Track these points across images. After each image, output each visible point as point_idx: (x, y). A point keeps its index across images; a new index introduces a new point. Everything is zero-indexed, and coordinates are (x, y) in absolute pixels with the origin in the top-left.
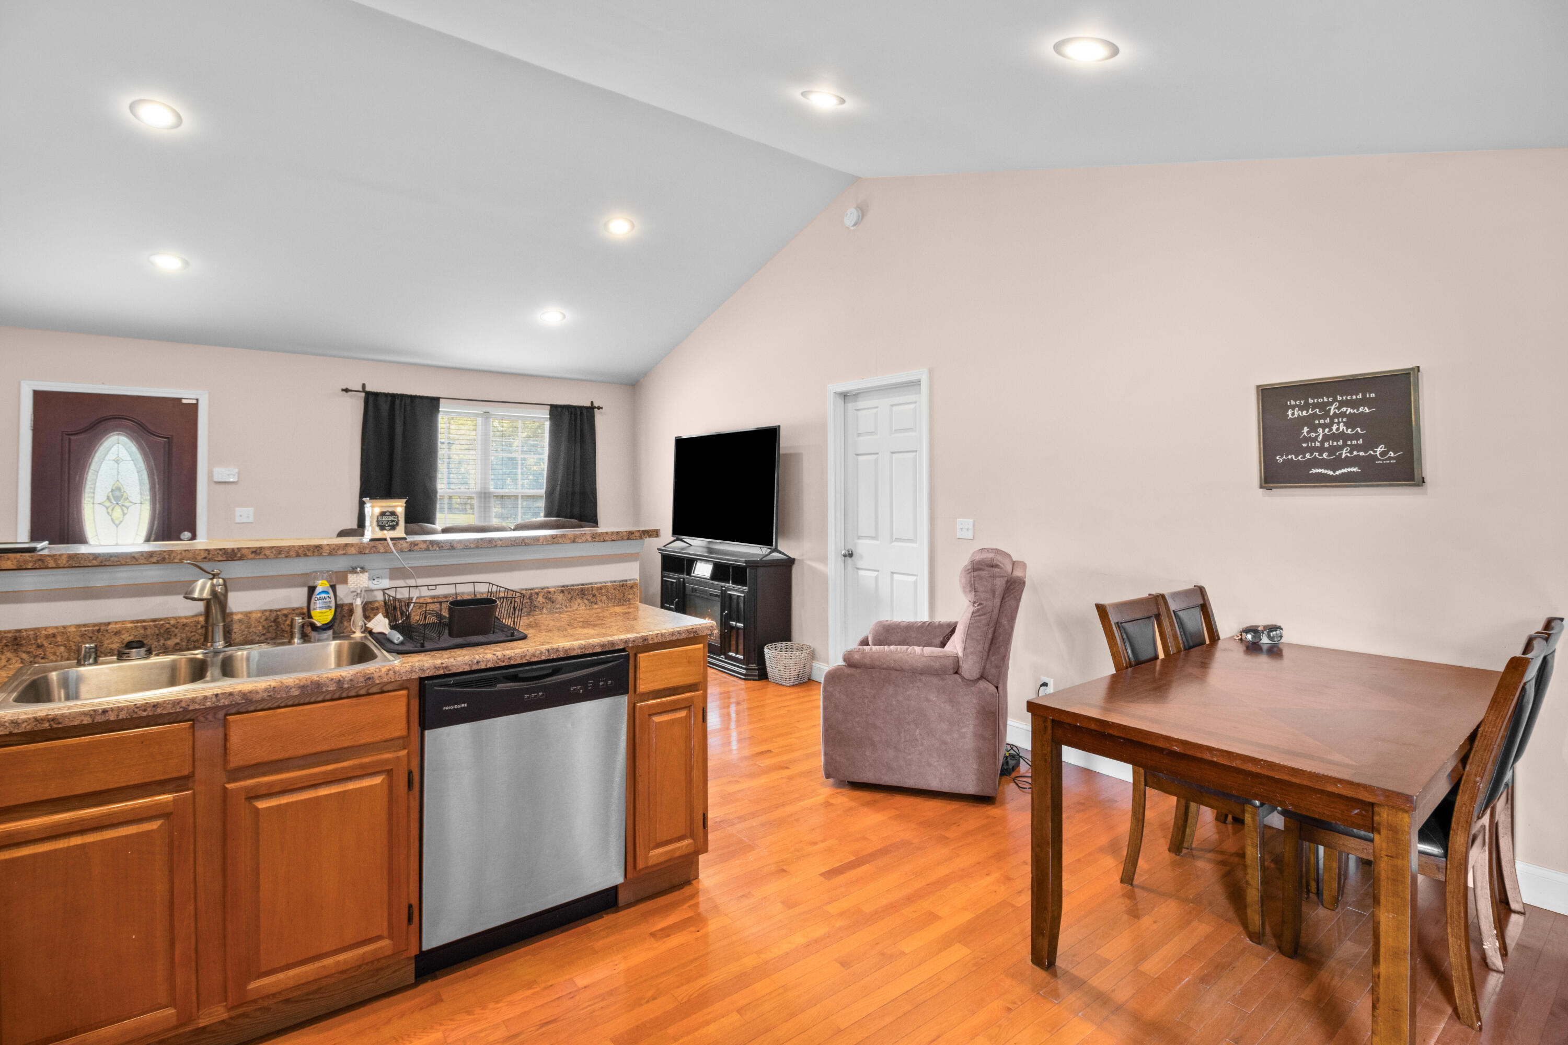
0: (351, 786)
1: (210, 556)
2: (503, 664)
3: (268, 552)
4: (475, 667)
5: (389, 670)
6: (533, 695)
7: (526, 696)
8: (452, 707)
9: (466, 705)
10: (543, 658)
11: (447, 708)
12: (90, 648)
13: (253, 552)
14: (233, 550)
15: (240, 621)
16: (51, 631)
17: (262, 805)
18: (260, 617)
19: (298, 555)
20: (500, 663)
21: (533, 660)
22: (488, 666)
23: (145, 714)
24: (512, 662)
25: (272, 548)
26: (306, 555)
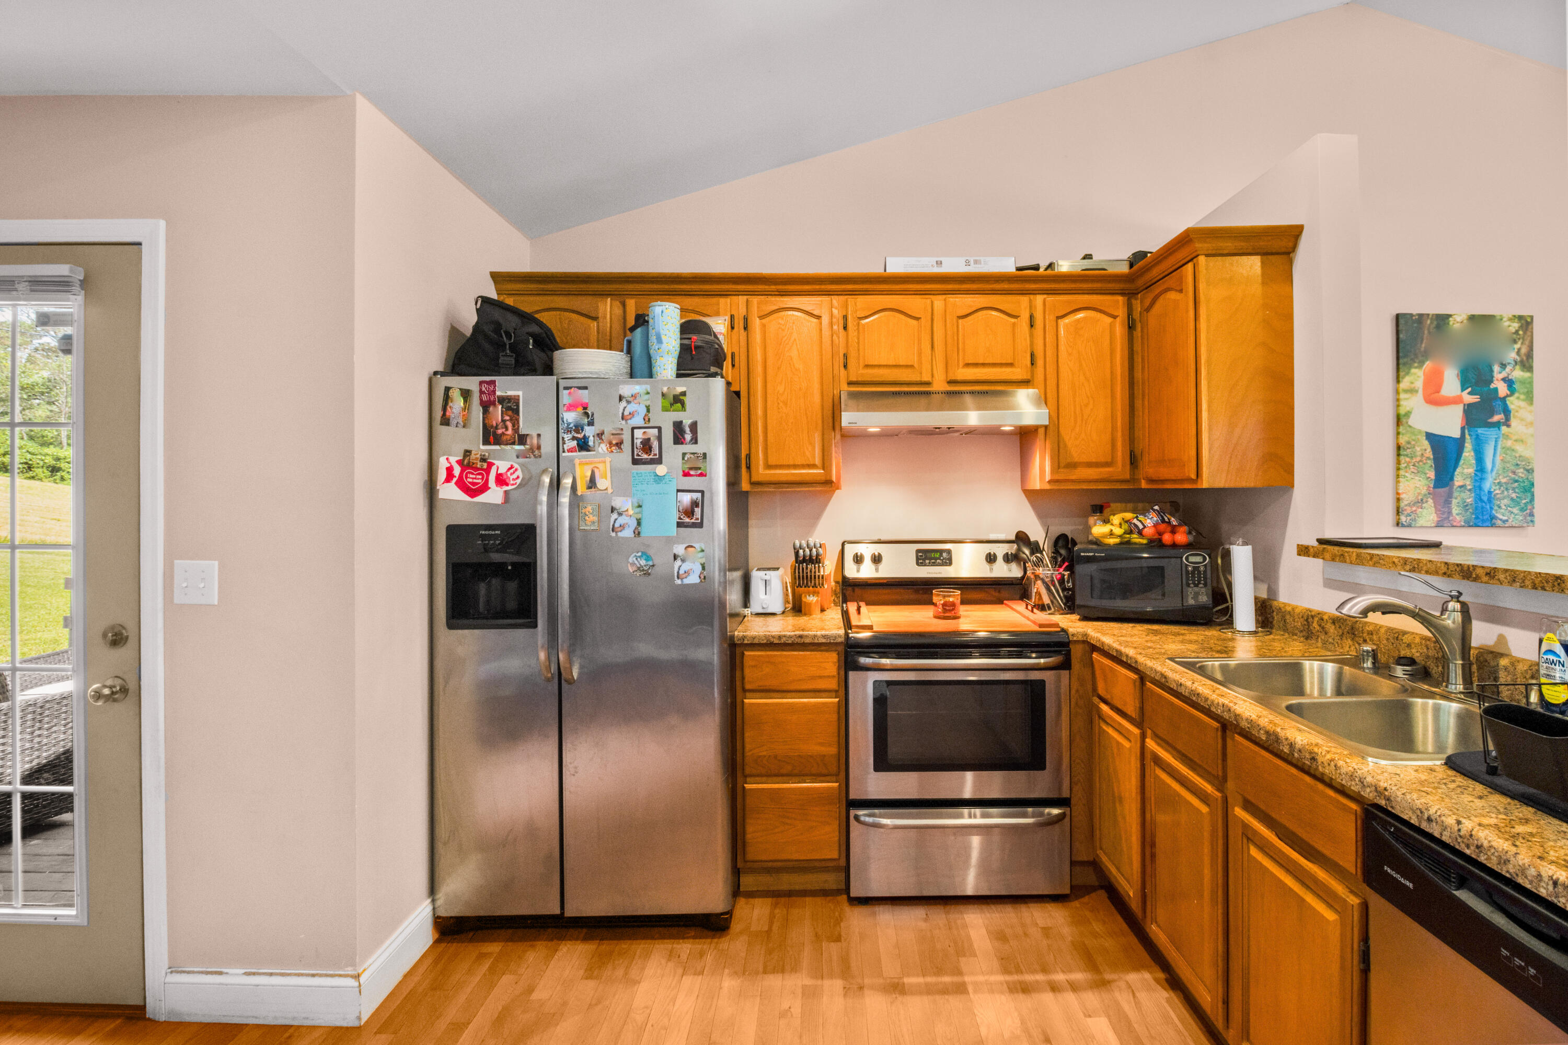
0: (1310, 898)
1: (1449, 572)
2: (1468, 852)
3: (1502, 577)
4: (1424, 826)
5: (1332, 760)
6: (1518, 961)
7: (1505, 952)
8: (1393, 873)
9: (1411, 886)
10: (1543, 892)
11: (1389, 871)
12: (1368, 652)
13: (1487, 574)
14: (1468, 566)
15: (1506, 669)
16: (1371, 628)
17: (1254, 852)
18: (1526, 671)
19: (1535, 587)
20: (1463, 846)
21: (1520, 880)
22: (1444, 838)
23: (1194, 698)
24: (1482, 859)
25: (1506, 571)
26: (1543, 588)
